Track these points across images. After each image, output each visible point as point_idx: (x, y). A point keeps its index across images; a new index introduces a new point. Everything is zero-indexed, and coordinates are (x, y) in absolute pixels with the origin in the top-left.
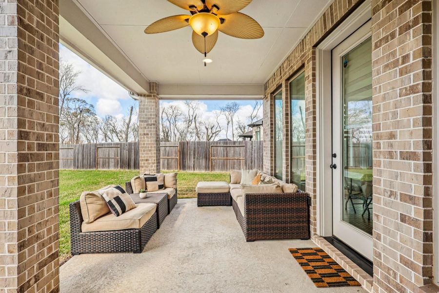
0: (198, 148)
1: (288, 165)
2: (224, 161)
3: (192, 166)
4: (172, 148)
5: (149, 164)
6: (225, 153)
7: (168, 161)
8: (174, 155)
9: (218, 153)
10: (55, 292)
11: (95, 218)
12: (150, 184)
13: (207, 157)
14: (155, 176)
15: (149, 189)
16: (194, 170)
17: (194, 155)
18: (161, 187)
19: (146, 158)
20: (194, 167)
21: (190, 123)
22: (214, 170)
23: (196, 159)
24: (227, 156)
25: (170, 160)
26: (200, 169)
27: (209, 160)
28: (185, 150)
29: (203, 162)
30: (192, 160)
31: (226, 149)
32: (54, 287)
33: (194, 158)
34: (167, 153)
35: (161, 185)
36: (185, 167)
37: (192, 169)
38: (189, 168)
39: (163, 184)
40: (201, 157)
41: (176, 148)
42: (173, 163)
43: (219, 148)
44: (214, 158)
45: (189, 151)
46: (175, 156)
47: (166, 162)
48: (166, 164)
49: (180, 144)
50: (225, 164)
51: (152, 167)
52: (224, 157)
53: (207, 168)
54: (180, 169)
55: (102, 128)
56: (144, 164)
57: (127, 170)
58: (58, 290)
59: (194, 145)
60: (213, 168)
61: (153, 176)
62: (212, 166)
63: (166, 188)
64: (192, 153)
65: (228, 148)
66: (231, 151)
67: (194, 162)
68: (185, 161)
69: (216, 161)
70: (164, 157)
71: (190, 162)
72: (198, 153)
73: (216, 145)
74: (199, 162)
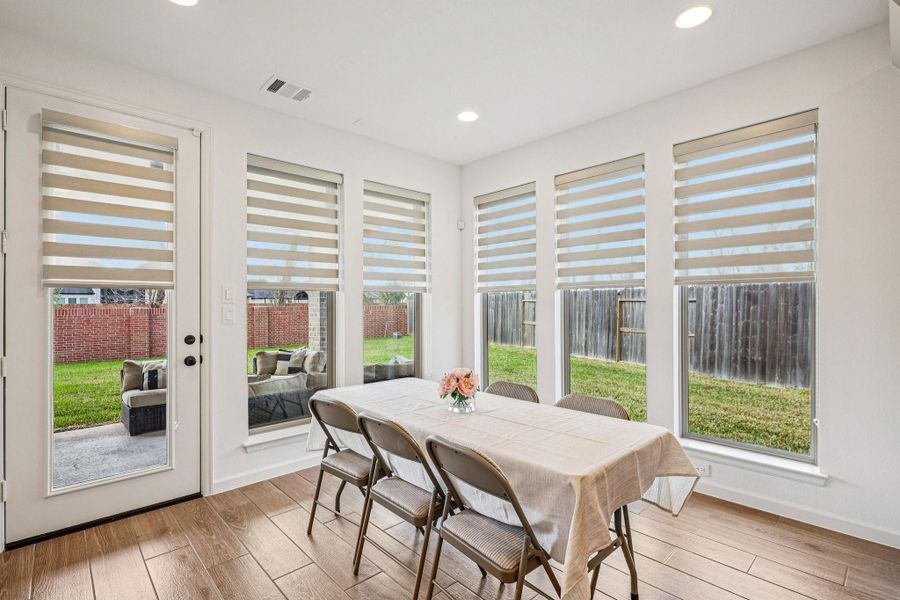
3: (583, 345)
13: (611, 326)
16: (586, 353)
17: (587, 321)
20: (586, 347)
22: (626, 357)
23: (589, 331)
26: (597, 352)
27: (615, 333)
29: (603, 339)
30: (584, 331)
33: (587, 327)
37: (584, 351)
38: (578, 348)
40: (599, 327)
44: (626, 330)
53: (610, 352)
59: (588, 299)
60: (622, 353)
62: (620, 349)
64: (583, 316)
67: (586, 336)
72: (593, 318)
73: (631, 299)
74: (596, 337)
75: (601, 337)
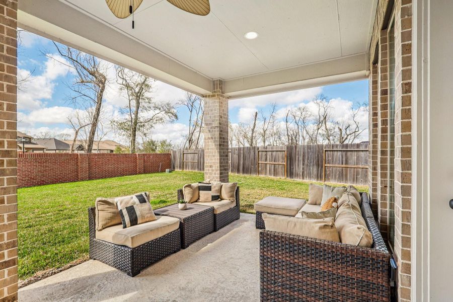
0: (308, 152)
1: (386, 187)
2: (342, 170)
3: (301, 174)
4: (279, 152)
5: (213, 171)
6: (344, 159)
7: (274, 167)
8: (281, 160)
9: (334, 159)
10: (9, 301)
11: (104, 227)
12: (203, 194)
13: (319, 164)
14: (210, 185)
15: (201, 199)
16: (303, 178)
17: (304, 160)
18: (216, 198)
19: (210, 164)
20: (303, 175)
21: (320, 124)
22: (329, 180)
23: (305, 166)
24: (347, 163)
25: (277, 166)
26: (310, 177)
27: (322, 167)
28: (293, 155)
29: (314, 170)
30: (301, 166)
31: (346, 154)
32: (8, 295)
33: (303, 164)
34: (274, 158)
35: (215, 196)
36: (293, 174)
37: (301, 177)
38: (297, 175)
39: (219, 194)
40: (312, 164)
41: (284, 152)
42: (280, 169)
43: (336, 153)
44: (329, 165)
45: (297, 157)
46: (282, 162)
47: (273, 168)
48: (273, 170)
49: (287, 148)
50: (344, 173)
51: (215, 174)
52: (342, 164)
53: (319, 177)
54: (287, 176)
55: (236, 134)
56: (209, 170)
57: (236, 174)
58: (15, 298)
59: (304, 149)
60: (327, 177)
61: (207, 185)
62: (325, 175)
63: (222, 199)
64: (301, 158)
65: (349, 153)
66: (353, 157)
67: (303, 169)
68: (293, 168)
69: (331, 169)
70: (271, 163)
71: (299, 168)
72: (308, 159)
73: (331, 149)
74: (310, 169)
75: (313, 169)
